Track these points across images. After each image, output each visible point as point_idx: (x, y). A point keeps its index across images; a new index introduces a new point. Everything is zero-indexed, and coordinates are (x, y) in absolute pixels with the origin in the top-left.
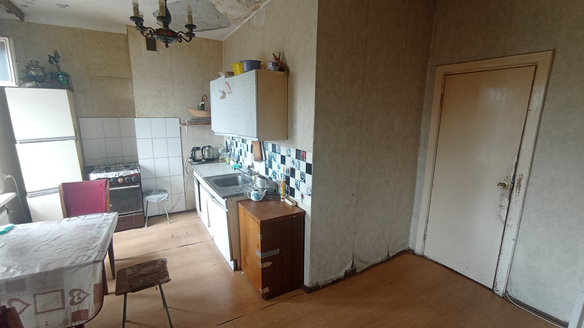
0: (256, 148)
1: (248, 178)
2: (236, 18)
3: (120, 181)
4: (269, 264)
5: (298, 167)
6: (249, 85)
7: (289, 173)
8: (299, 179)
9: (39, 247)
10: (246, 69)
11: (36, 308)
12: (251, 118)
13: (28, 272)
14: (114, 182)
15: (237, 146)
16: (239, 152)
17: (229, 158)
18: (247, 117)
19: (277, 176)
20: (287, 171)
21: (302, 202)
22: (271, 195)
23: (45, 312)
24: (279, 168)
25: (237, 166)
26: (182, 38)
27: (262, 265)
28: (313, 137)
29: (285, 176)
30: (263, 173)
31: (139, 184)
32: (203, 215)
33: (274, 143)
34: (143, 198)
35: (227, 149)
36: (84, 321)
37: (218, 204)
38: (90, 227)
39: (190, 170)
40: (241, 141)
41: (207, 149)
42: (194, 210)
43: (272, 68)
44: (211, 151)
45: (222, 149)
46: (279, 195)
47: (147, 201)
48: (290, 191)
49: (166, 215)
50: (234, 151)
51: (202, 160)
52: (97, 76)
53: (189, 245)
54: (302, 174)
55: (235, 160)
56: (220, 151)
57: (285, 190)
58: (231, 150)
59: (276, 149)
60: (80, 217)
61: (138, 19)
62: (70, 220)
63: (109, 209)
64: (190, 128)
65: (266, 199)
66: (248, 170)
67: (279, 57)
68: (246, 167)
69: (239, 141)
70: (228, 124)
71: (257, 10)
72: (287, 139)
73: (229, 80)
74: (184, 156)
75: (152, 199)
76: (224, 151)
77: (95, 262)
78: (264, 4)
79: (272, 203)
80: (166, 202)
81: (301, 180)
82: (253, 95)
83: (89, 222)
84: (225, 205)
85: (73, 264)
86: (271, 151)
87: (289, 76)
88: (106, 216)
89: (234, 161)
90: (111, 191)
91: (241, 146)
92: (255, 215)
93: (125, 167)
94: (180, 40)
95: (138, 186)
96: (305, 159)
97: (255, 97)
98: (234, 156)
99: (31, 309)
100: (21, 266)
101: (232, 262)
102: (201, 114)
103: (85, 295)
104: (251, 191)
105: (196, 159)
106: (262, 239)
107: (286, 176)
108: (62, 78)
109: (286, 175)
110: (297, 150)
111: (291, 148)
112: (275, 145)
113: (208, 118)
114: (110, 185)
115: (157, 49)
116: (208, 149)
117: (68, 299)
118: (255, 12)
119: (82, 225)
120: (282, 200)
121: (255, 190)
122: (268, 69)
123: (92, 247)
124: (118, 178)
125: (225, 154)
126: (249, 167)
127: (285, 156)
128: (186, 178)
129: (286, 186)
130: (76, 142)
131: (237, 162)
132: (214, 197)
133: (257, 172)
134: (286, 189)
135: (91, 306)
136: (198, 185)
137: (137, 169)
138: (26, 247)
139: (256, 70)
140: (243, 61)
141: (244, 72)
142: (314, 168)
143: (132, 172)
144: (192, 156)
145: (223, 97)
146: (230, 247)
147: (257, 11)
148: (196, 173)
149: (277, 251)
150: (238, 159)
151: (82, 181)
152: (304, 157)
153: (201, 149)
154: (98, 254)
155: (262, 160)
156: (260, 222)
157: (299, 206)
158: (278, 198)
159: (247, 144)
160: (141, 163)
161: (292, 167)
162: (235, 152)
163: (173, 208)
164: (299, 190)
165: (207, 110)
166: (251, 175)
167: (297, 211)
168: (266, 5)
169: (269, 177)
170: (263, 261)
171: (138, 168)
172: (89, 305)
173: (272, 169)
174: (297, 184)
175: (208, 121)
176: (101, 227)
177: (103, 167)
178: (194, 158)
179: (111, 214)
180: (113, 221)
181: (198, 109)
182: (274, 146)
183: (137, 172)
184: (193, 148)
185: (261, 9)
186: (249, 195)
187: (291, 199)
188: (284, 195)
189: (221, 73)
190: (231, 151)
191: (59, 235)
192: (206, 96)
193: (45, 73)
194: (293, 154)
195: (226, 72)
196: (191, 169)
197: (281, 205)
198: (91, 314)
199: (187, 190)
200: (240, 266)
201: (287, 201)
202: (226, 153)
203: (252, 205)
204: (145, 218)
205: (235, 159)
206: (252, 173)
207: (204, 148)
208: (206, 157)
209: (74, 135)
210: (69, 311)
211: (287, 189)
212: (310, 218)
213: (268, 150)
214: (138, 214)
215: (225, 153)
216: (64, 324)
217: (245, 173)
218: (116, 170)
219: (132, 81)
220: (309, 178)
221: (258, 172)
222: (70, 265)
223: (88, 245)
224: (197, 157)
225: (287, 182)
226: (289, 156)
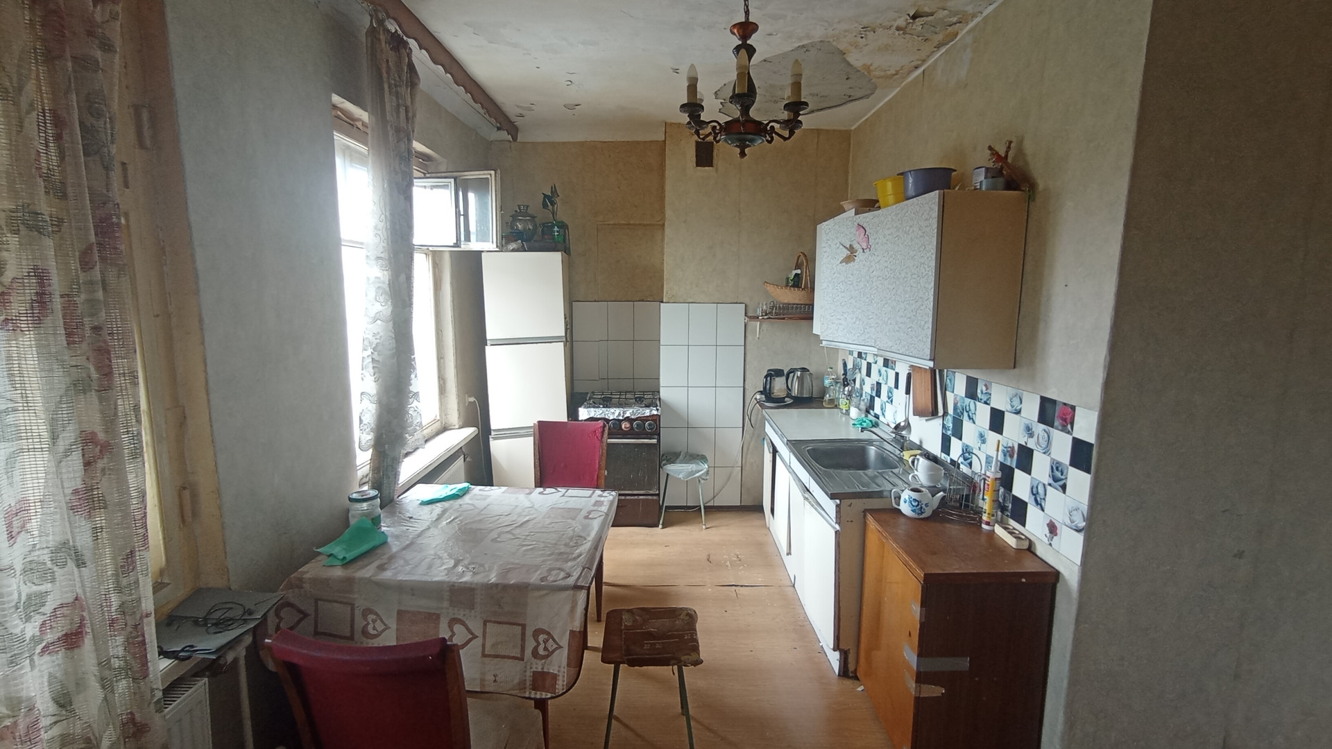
0: (922, 386)
1: (892, 455)
2: (893, 72)
3: (625, 427)
4: (937, 691)
5: (1044, 446)
6: (920, 230)
7: (1011, 456)
8: (1046, 479)
9: (499, 535)
10: (911, 191)
11: (484, 646)
12: (919, 311)
13: (479, 579)
14: (614, 428)
15: (869, 374)
16: (872, 389)
17: (847, 399)
18: (907, 306)
19: (975, 459)
20: (1008, 451)
21: (1050, 544)
22: (953, 508)
23: (496, 657)
24: (984, 442)
25: (865, 422)
26: (774, 135)
27: (919, 690)
28: (1105, 367)
29: (999, 463)
30: (935, 448)
31: (656, 437)
32: (778, 525)
33: (973, 374)
34: (660, 467)
35: (845, 379)
36: (549, 695)
37: (816, 509)
38: (572, 513)
39: (757, 418)
40: (881, 361)
41: (799, 375)
42: (759, 509)
43: (984, 183)
44: (807, 379)
45: (833, 377)
46: (979, 512)
47: (668, 474)
48: (1010, 507)
49: (700, 508)
50: (861, 385)
51: (786, 399)
52: (609, 224)
53: (742, 586)
54: (1056, 468)
55: (863, 407)
56: (827, 382)
57: (995, 501)
58: (854, 381)
59: (979, 391)
60: (559, 489)
61: (693, 107)
62: (545, 492)
63: (602, 481)
64: (765, 326)
65: (938, 516)
66: (894, 435)
67: (1007, 152)
68: (888, 425)
69: (876, 363)
70: (855, 323)
71: (947, 44)
72: (1014, 367)
73: (867, 218)
74: (746, 387)
75: (678, 470)
76: (837, 383)
77: (577, 587)
78: (971, 25)
79: (954, 530)
80: (702, 481)
81: (1051, 482)
82: (928, 255)
83: (573, 503)
84: (833, 512)
85: (542, 582)
86: (964, 396)
87: (1034, 200)
88: (599, 496)
89: (859, 410)
90: (609, 445)
91: (880, 375)
92: (909, 554)
93: (636, 398)
94: (769, 139)
95: (654, 441)
96: (1069, 427)
97: (934, 257)
98: (861, 396)
99: (477, 643)
100: (473, 563)
101: (837, 654)
102: (791, 297)
103: (555, 646)
104: (903, 491)
105: (772, 396)
106: (923, 620)
107: (1001, 463)
108: (557, 232)
109: (1002, 461)
110: (1044, 400)
111: (1024, 392)
112: (977, 379)
113: (806, 305)
114: (609, 432)
115: (715, 162)
116: (801, 374)
117: (530, 644)
118: (943, 50)
119: (561, 506)
120: (984, 526)
121: (914, 490)
122: (973, 188)
123: (574, 556)
124: (622, 420)
125: (837, 388)
126: (897, 427)
127: (1003, 412)
128: (747, 436)
129: (1002, 490)
130: (565, 346)
131: (867, 412)
132: (808, 491)
133: (918, 443)
134: (1001, 500)
135: (562, 669)
136: (771, 454)
137: (656, 406)
138: (481, 529)
139: (942, 191)
140: (907, 172)
141: (907, 200)
142: (1099, 454)
143: (647, 412)
144: (765, 388)
145: (849, 259)
146: (837, 617)
147: (948, 46)
148: (772, 427)
149: (963, 664)
150: (868, 405)
151: (566, 421)
152: (1068, 421)
153: (785, 373)
154: (581, 573)
155: (934, 413)
156: (922, 575)
157: (1038, 553)
158: (974, 519)
159: (897, 370)
160: (664, 393)
161: (1024, 444)
162: (864, 387)
163: (714, 497)
164: (1043, 510)
165: (806, 286)
166: (902, 449)
167: (1029, 566)
168: (977, 25)
169: (951, 460)
170: (922, 678)
171: (658, 404)
172: (560, 667)
173: (961, 439)
174: (1038, 493)
175: (805, 313)
176: (590, 516)
177: (600, 397)
178: (770, 393)
179: (606, 494)
180: (609, 509)
181: (787, 286)
182: (972, 385)
183: (655, 412)
184: (768, 370)
185: (961, 39)
186: (895, 498)
187: (1014, 529)
188: (993, 515)
189: (845, 204)
190: (853, 385)
191: (527, 518)
192: (804, 254)
193: (535, 227)
194: (1031, 409)
195: (858, 200)
196: (760, 416)
197: (983, 539)
198: (561, 685)
199: (746, 462)
200: (856, 670)
201: (999, 530)
202: (842, 387)
203: (902, 527)
204: (661, 508)
205: (862, 403)
206: (905, 444)
207: (791, 372)
208: (795, 392)
209: (563, 334)
210: (528, 667)
211: (1004, 500)
212: (1075, 594)
213: (953, 392)
214: (650, 497)
215: (840, 388)
216: (520, 689)
217: (885, 441)
218: (620, 405)
219: (663, 229)
220: (1080, 481)
221: (921, 442)
222: (538, 582)
223: (568, 550)
224: (775, 391)
225: (1006, 479)
226: (1018, 412)
